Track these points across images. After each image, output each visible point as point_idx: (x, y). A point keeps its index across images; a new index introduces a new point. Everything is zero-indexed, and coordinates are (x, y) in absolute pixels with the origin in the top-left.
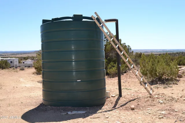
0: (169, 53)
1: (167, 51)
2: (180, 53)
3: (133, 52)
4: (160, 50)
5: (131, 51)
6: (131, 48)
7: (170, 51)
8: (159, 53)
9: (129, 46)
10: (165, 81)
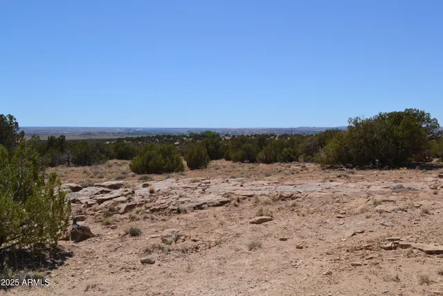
0: (140, 136)
1: (136, 132)
2: (164, 136)
3: (23, 133)
4: (120, 128)
5: (18, 132)
6: (17, 124)
7: (144, 131)
8: (118, 137)
9: (11, 117)
10: (8, 262)
